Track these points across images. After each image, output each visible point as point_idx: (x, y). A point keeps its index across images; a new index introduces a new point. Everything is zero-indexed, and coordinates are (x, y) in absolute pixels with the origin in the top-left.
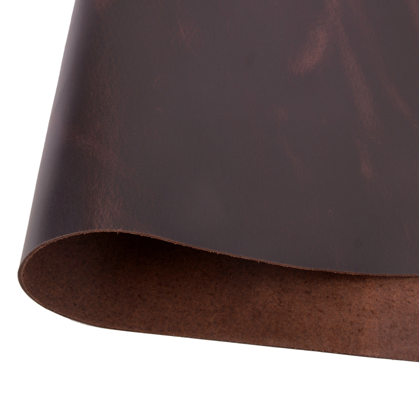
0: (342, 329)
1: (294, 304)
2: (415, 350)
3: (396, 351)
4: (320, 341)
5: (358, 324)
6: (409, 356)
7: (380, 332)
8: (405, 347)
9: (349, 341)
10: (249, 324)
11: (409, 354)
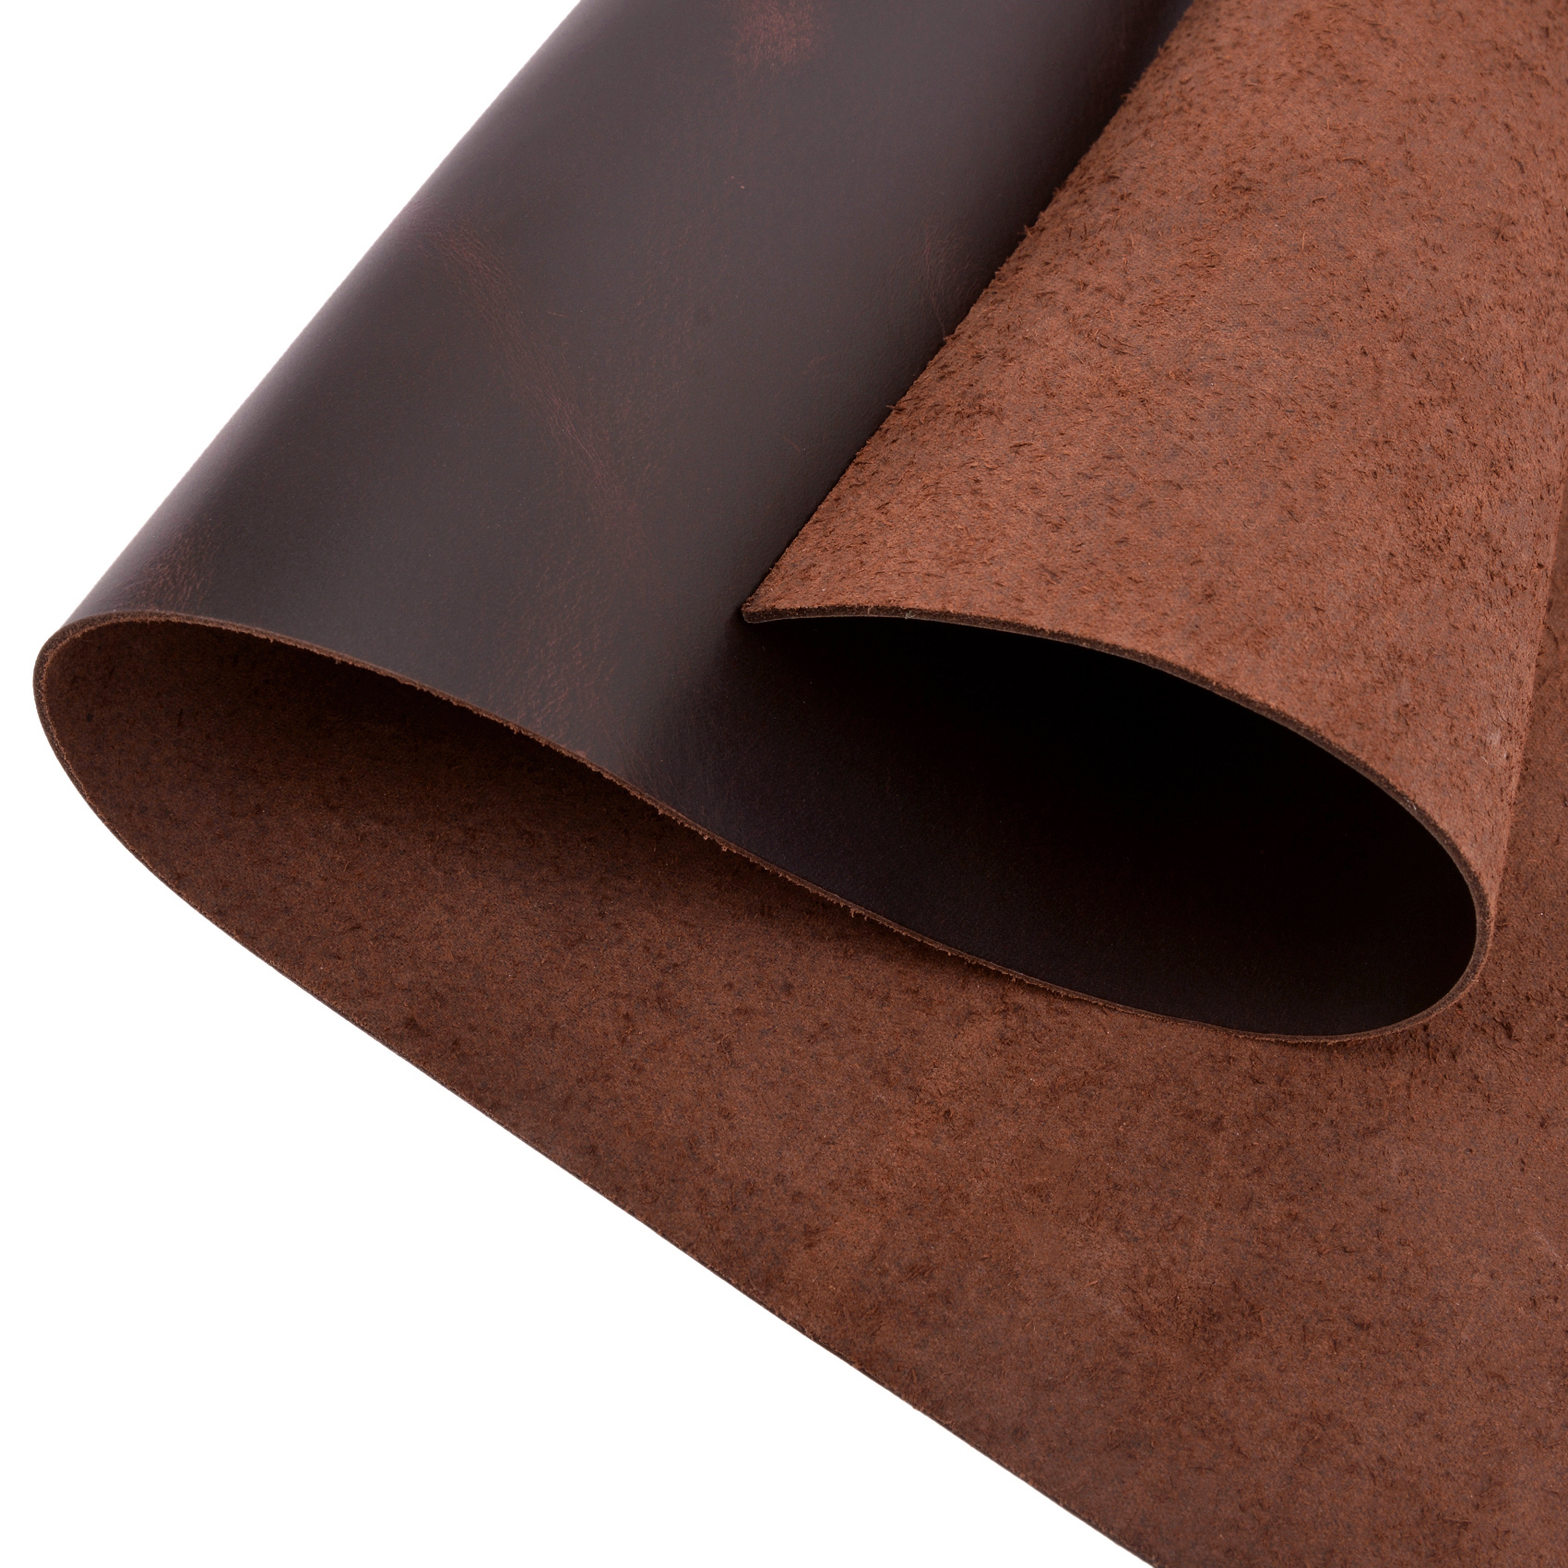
0: (758, 1200)
1: (662, 1055)
2: (942, 1377)
3: (881, 1347)
4: (669, 1199)
5: (816, 1208)
6: (909, 1385)
7: (865, 1267)
8: (916, 1352)
9: (756, 1245)
10: (500, 1044)
11: (912, 1378)
